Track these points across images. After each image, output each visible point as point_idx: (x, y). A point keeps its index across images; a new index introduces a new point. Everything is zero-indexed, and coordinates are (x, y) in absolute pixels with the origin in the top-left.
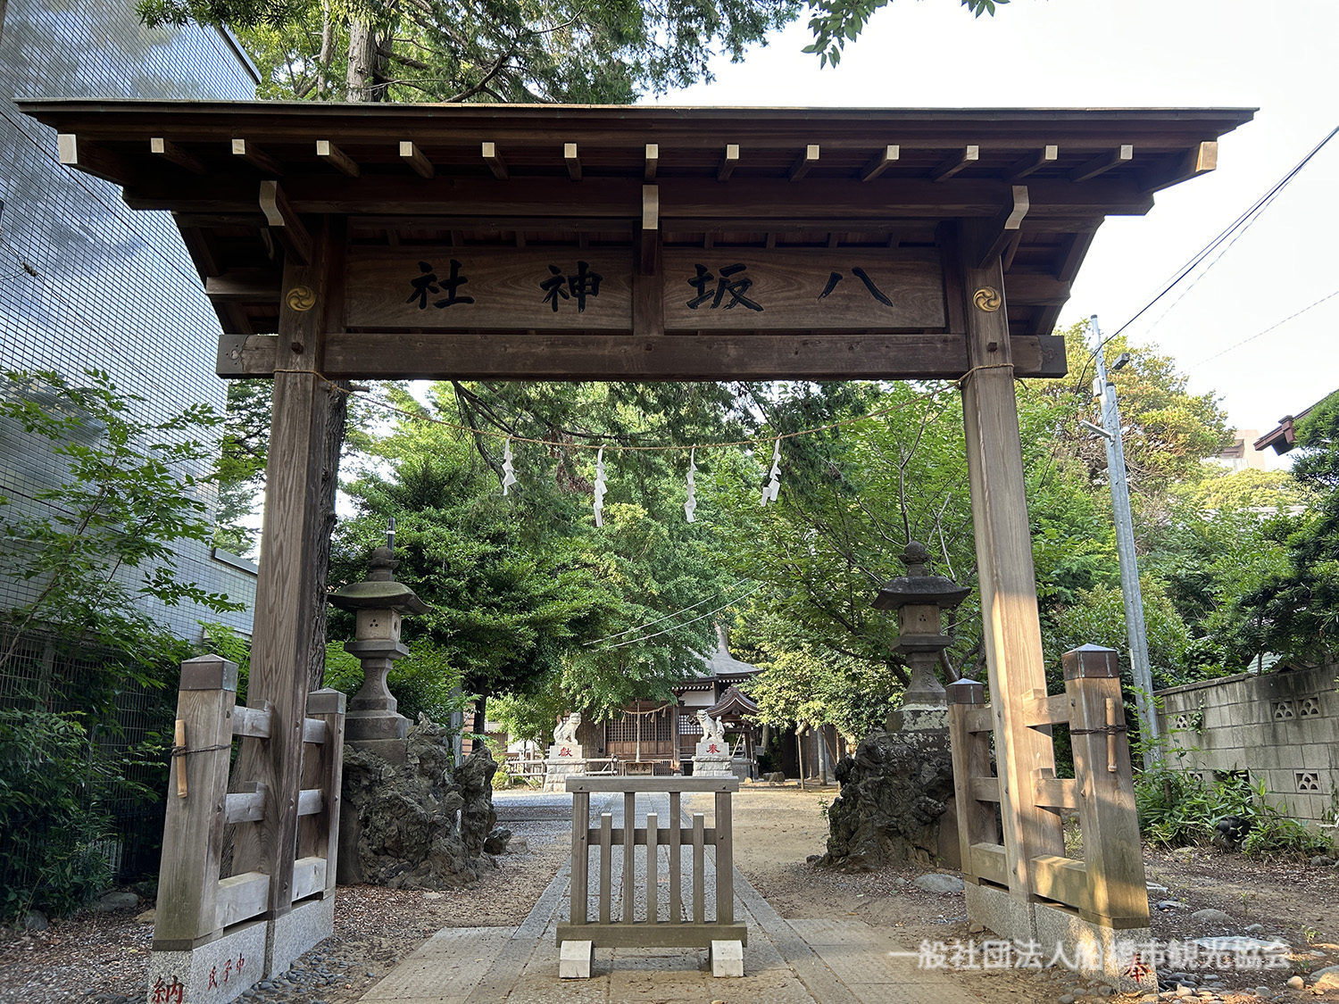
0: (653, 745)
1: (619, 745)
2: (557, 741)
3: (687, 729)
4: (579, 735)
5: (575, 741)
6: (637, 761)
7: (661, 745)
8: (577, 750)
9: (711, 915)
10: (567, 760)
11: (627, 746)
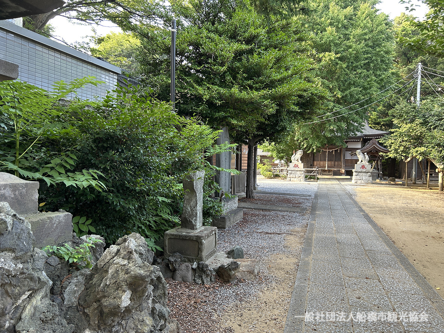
0: (333, 163)
1: (318, 162)
2: (293, 161)
3: (348, 156)
4: (302, 159)
5: (300, 162)
6: (326, 169)
7: (336, 163)
8: (301, 165)
10: (297, 169)
11: (322, 163)
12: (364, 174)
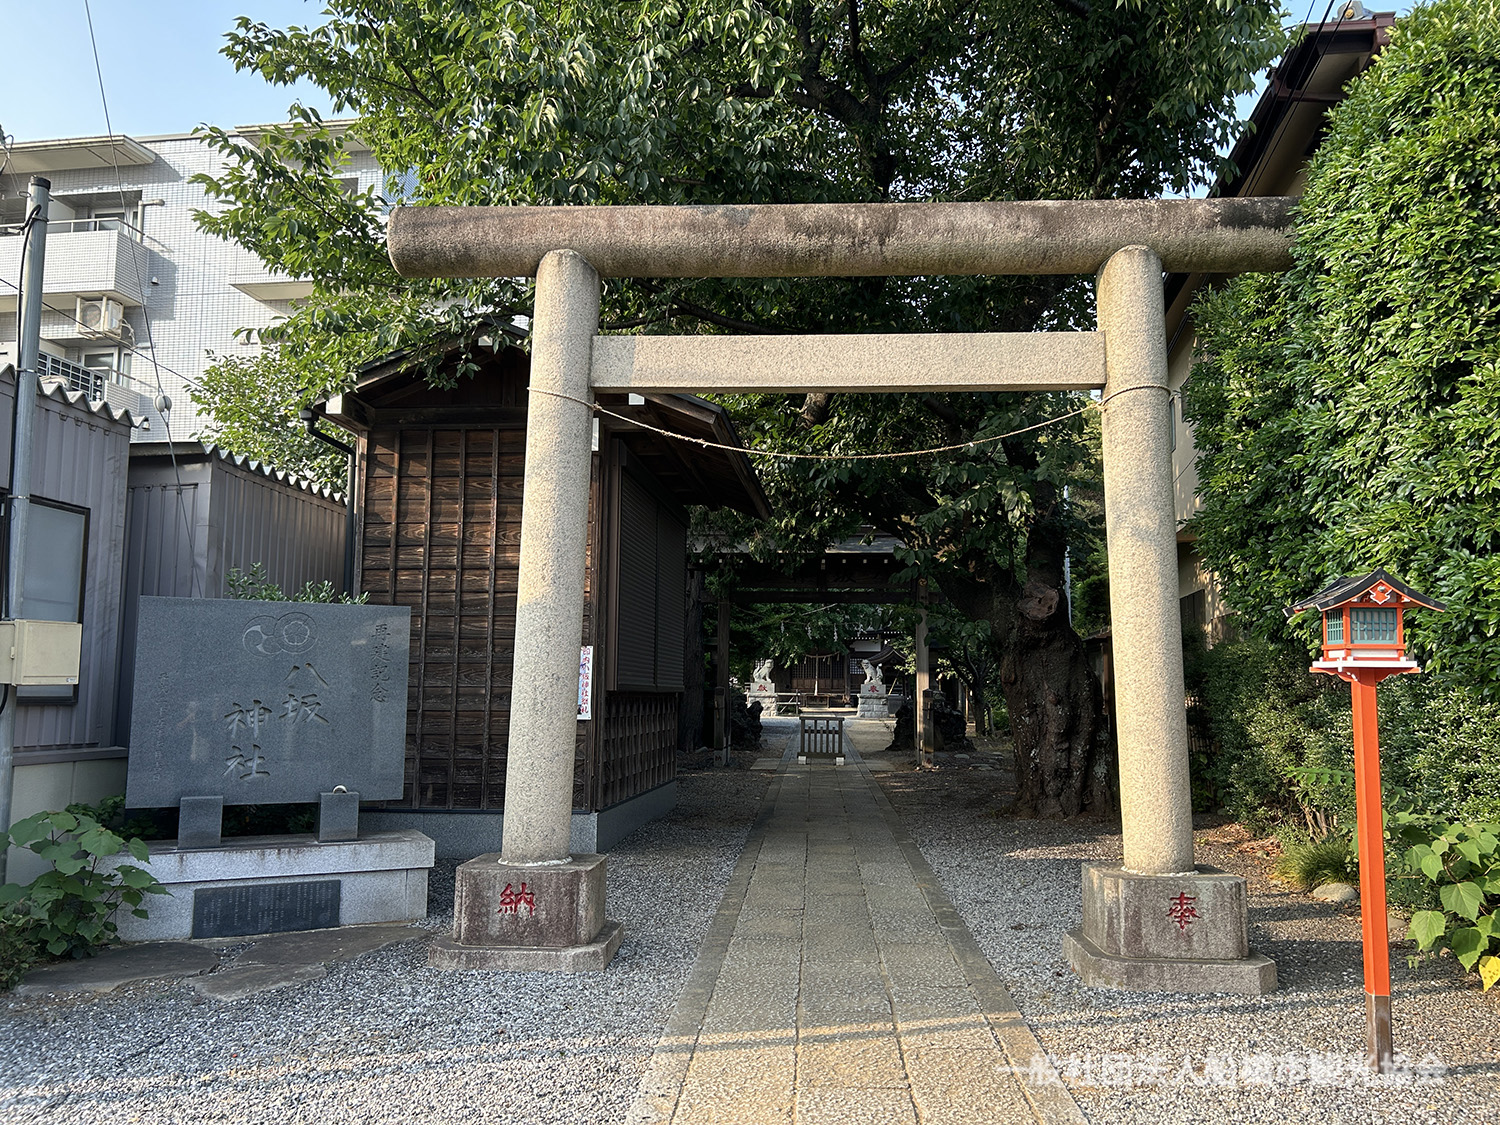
0: (829, 682)
1: (801, 681)
2: (756, 679)
3: (856, 671)
5: (769, 680)
6: (816, 694)
7: (835, 682)
9: (837, 751)
11: (807, 682)
12: (875, 701)
